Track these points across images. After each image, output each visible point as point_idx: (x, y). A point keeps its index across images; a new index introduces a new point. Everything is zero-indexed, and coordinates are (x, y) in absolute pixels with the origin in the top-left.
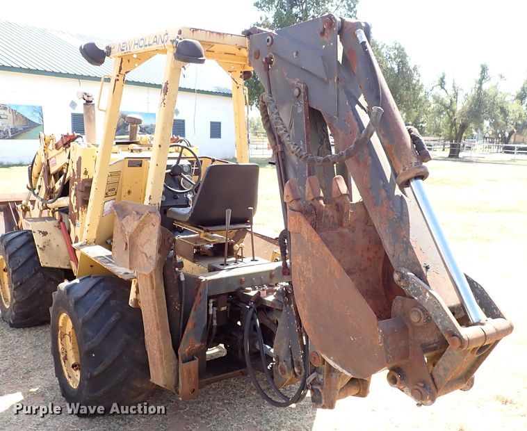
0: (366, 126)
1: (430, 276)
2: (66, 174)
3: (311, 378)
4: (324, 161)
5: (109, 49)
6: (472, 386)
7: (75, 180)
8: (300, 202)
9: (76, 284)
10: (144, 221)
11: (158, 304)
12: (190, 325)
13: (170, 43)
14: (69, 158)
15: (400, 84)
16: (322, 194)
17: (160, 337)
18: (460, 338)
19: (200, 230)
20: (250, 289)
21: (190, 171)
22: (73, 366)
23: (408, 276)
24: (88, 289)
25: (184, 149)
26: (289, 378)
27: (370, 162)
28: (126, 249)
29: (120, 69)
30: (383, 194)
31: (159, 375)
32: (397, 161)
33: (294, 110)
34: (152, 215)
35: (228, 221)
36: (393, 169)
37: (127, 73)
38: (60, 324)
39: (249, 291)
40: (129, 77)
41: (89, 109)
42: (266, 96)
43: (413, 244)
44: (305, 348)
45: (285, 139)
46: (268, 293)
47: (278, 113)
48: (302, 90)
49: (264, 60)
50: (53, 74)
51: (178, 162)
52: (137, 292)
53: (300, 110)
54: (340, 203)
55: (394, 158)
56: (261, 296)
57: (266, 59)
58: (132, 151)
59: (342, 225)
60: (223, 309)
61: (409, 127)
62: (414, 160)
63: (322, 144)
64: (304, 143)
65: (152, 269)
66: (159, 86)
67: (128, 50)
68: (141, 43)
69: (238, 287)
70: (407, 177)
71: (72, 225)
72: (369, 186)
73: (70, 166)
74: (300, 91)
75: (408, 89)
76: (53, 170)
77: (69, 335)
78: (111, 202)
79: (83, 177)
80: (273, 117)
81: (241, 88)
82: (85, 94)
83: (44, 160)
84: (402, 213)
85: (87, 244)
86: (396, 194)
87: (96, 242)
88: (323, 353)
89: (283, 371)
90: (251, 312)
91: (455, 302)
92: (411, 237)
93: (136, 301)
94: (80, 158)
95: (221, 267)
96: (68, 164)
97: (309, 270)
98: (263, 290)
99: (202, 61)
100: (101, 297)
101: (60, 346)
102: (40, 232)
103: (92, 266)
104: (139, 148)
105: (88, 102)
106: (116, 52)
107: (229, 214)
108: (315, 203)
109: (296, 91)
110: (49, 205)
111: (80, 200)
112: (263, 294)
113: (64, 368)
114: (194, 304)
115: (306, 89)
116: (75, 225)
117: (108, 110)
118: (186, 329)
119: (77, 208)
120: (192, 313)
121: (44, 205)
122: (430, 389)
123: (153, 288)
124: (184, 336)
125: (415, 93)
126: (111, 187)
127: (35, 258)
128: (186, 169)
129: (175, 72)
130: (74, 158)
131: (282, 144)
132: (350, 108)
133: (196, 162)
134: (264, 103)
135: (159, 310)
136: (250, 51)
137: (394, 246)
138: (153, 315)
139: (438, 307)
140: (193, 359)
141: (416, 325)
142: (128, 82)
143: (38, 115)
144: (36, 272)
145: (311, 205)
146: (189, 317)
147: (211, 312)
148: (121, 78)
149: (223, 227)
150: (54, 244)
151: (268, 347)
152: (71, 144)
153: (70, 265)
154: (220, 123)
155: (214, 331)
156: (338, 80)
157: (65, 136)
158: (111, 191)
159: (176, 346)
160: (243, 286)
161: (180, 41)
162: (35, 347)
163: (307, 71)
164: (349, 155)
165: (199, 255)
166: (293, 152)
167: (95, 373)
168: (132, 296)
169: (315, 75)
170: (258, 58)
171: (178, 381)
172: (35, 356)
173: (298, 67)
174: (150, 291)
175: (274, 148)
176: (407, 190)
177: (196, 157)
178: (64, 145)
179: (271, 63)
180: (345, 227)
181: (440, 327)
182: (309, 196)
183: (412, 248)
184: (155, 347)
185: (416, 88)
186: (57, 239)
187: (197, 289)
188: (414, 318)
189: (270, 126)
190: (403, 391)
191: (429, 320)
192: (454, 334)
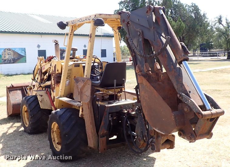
0: (164, 43)
1: (191, 95)
2: (49, 72)
3: (150, 140)
4: (150, 57)
5: (67, 23)
6: (212, 136)
7: (53, 74)
8: (142, 72)
9: (58, 111)
10: (85, 83)
11: (91, 115)
12: (102, 123)
13: (92, 20)
14: (51, 65)
15: (197, 24)
16: (150, 69)
17: (92, 127)
18: (202, 114)
19: (104, 89)
20: (125, 110)
21: (98, 67)
22: (57, 143)
23: (182, 95)
24: (63, 112)
25: (96, 59)
26: (142, 143)
27: (167, 56)
28: (79, 94)
29: (72, 30)
30: (172, 67)
31: (91, 143)
32: (176, 55)
33: (138, 40)
34: (88, 81)
35: (115, 85)
36: (176, 58)
37: (74, 31)
38: (52, 127)
39: (125, 111)
40: (75, 33)
41: (57, 46)
42: (127, 36)
43: (184, 84)
44: (147, 130)
45: (135, 50)
46: (132, 111)
47: (132, 42)
48: (141, 33)
49: (126, 23)
50: (30, 33)
51: (94, 64)
52: (82, 111)
53: (141, 40)
54: (158, 73)
55: (175, 54)
56: (130, 112)
57: (127, 22)
58: (74, 61)
59: (159, 81)
60: (115, 118)
61: (181, 43)
62: (183, 54)
63: (150, 52)
64: (143, 52)
65: (89, 100)
66: (88, 35)
67: (75, 23)
68: (80, 20)
69: (120, 109)
70: (181, 60)
71: (52, 92)
72: (167, 64)
73: (51, 68)
74: (140, 33)
75: (201, 26)
76: (43, 71)
77: (55, 132)
78: (68, 81)
79: (57, 72)
80: (130, 43)
81: (117, 33)
82: (55, 40)
83: (39, 67)
84: (179, 73)
85: (61, 97)
86: (177, 67)
87: (64, 96)
88: (154, 127)
89: (140, 140)
90: (126, 118)
91: (201, 104)
92: (183, 81)
93: (82, 115)
94: (56, 65)
95: (113, 102)
96: (50, 68)
97: (146, 97)
98: (130, 110)
99: (104, 25)
100: (68, 115)
101: (52, 136)
102: (40, 95)
103: (62, 105)
104: (77, 60)
105: (56, 43)
106: (70, 24)
107: (115, 82)
108: (148, 73)
109: (139, 33)
110: (42, 85)
111: (56, 81)
112: (130, 111)
113: (54, 144)
114: (104, 116)
115: (142, 32)
116: (53, 92)
117: (68, 46)
118: (101, 125)
119: (54, 85)
120: (103, 119)
121: (39, 85)
122: (194, 136)
123: (89, 108)
124: (101, 128)
125: (205, 28)
126: (69, 75)
127: (38, 106)
128: (97, 67)
129: (94, 30)
130: (53, 65)
131: (134, 52)
132: (158, 38)
133: (101, 64)
134: (127, 38)
135: (91, 117)
136: (121, 20)
137: (177, 85)
138: (89, 119)
139: (193, 105)
140: (104, 137)
141: (187, 112)
142: (75, 35)
143: (24, 52)
144: (39, 111)
145: (146, 73)
146: (102, 120)
147: (110, 119)
148: (72, 33)
149: (113, 88)
150: (45, 100)
151: (133, 132)
152: (52, 60)
153: (51, 108)
154: (105, 50)
155: (112, 126)
156: (154, 28)
157: (49, 57)
158: (69, 77)
159: (97, 132)
160: (122, 109)
161: (96, 19)
162: (39, 140)
163: (143, 26)
164: (159, 54)
165: (103, 100)
166: (138, 55)
167: (68, 142)
168: (80, 113)
169: (146, 27)
170: (124, 22)
171: (99, 146)
172: (40, 143)
173: (139, 24)
174: (88, 109)
175: (132, 55)
176: (182, 65)
177: (100, 62)
178: (49, 61)
179: (129, 23)
180: (160, 82)
181: (195, 111)
182: (145, 70)
183: (184, 85)
184: (90, 131)
185: (205, 25)
186: (46, 98)
187: (104, 110)
188: (186, 110)
189: (130, 46)
190: (184, 139)
191: (191, 110)
192: (200, 113)
